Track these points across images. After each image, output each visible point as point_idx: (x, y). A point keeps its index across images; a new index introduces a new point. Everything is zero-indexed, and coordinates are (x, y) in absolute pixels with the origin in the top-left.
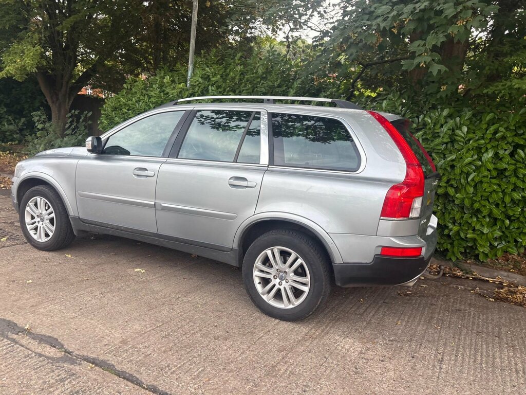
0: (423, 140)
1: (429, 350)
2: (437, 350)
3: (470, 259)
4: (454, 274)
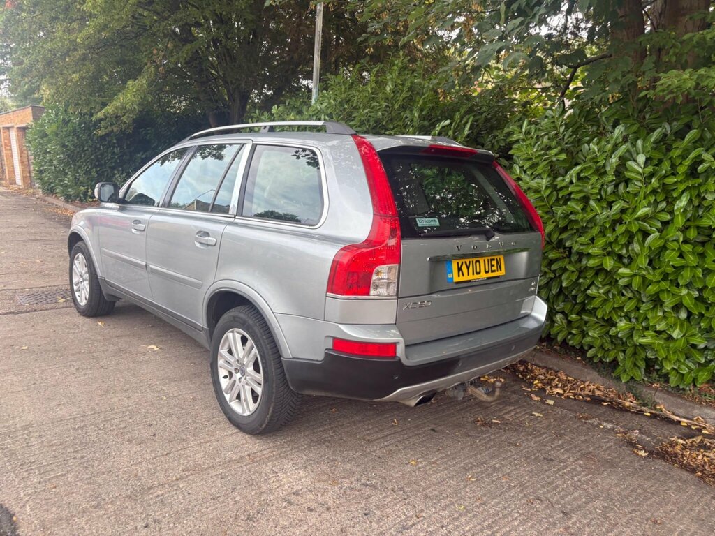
1: (407, 509)
2: (422, 511)
3: (658, 381)
4: (620, 404)
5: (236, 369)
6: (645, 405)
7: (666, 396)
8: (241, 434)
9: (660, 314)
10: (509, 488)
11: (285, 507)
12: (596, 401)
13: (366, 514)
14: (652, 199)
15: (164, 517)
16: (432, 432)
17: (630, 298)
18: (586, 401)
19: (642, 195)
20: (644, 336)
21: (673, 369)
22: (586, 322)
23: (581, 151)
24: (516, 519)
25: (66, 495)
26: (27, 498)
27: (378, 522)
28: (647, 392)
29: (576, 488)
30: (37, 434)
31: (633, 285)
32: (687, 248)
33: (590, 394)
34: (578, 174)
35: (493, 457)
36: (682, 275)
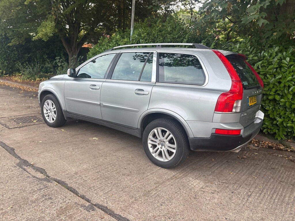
0: (261, 66)
1: (244, 190)
2: (249, 190)
3: (290, 139)
4: (279, 148)
5: (158, 144)
6: (287, 147)
7: (294, 144)
8: (162, 169)
11: (203, 193)
12: (270, 148)
13: (232, 193)
15: (165, 201)
16: (228, 163)
17: (282, 110)
18: (267, 148)
19: (287, 72)
20: (289, 123)
23: (257, 56)
24: (280, 189)
25: (120, 198)
26: (106, 200)
27: (239, 195)
28: (287, 143)
29: (288, 177)
30: (84, 176)
33: (267, 145)
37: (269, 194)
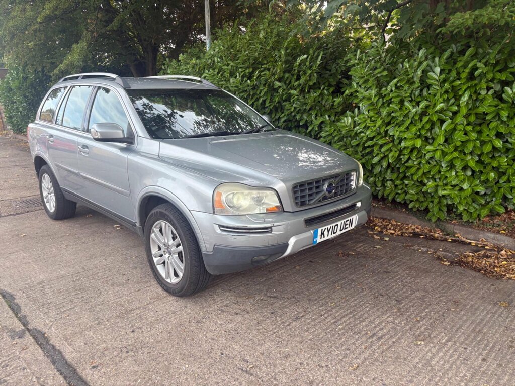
1: (298, 308)
2: (308, 308)
3: (456, 219)
4: (431, 235)
6: (448, 235)
7: (461, 228)
9: (454, 174)
10: (363, 291)
11: (220, 314)
12: (416, 235)
13: (272, 313)
14: (445, 97)
15: (143, 325)
16: (310, 263)
17: (435, 165)
18: (410, 236)
19: (438, 95)
20: (445, 189)
21: (465, 209)
22: (407, 185)
23: (397, 69)
24: (367, 307)
25: (76, 320)
26: (51, 324)
27: (280, 316)
28: (449, 227)
29: (404, 286)
30: (49, 286)
31: (436, 157)
32: (469, 128)
33: (412, 231)
34: (396, 85)
35: (351, 274)
36: (467, 147)
37: (337, 315)
